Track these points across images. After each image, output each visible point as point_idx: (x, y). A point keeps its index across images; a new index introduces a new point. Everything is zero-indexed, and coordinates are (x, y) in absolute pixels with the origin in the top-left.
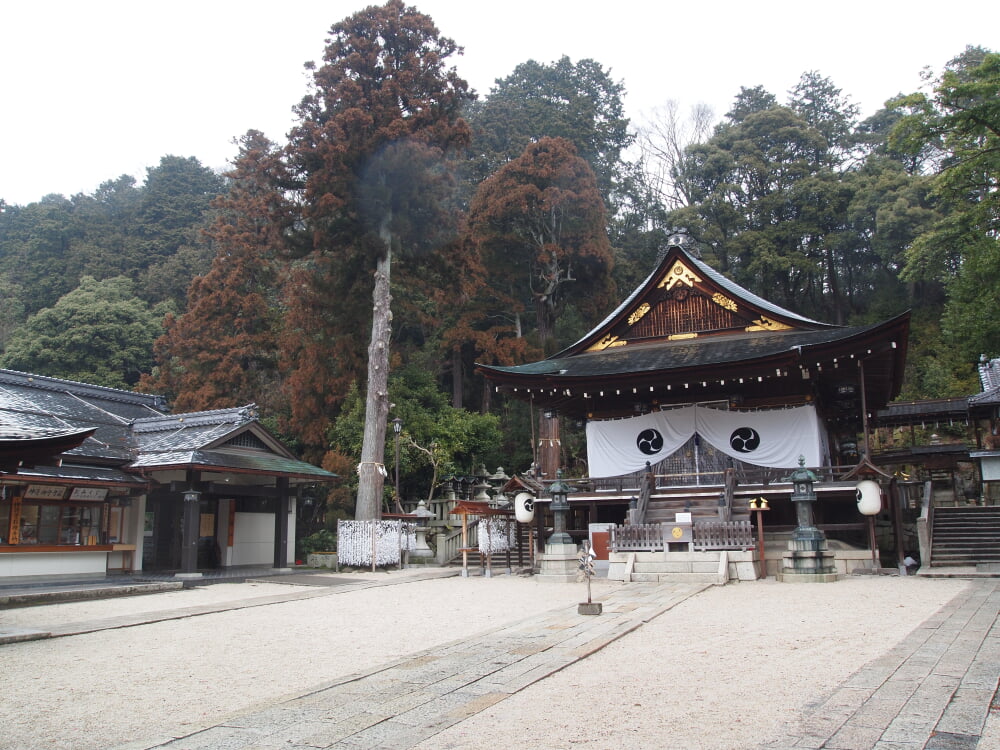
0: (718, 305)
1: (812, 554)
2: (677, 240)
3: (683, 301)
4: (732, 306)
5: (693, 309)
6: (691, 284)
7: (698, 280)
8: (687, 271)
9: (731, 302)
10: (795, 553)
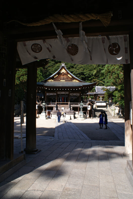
0: (69, 76)
1: (83, 115)
2: (63, 65)
3: (63, 75)
4: (71, 77)
5: (65, 77)
6: (65, 72)
7: (66, 72)
8: (64, 70)
9: (71, 76)
10: (80, 115)
